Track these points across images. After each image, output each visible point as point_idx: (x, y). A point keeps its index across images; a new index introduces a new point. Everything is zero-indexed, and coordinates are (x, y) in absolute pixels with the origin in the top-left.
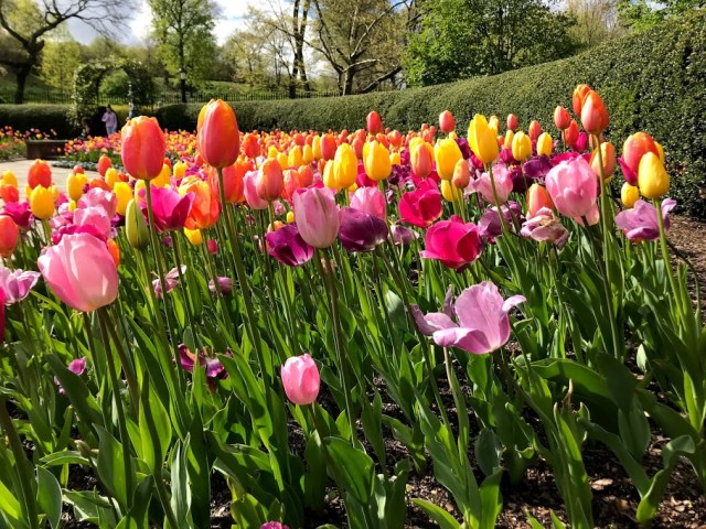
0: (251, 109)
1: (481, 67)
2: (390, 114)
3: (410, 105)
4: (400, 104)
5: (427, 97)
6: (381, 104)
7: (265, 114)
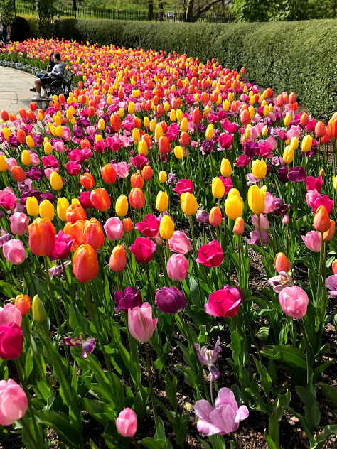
0: (121, 27)
1: (286, 5)
2: (217, 42)
3: (231, 37)
4: (224, 35)
5: (243, 33)
6: (211, 33)
7: (131, 32)
